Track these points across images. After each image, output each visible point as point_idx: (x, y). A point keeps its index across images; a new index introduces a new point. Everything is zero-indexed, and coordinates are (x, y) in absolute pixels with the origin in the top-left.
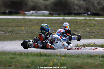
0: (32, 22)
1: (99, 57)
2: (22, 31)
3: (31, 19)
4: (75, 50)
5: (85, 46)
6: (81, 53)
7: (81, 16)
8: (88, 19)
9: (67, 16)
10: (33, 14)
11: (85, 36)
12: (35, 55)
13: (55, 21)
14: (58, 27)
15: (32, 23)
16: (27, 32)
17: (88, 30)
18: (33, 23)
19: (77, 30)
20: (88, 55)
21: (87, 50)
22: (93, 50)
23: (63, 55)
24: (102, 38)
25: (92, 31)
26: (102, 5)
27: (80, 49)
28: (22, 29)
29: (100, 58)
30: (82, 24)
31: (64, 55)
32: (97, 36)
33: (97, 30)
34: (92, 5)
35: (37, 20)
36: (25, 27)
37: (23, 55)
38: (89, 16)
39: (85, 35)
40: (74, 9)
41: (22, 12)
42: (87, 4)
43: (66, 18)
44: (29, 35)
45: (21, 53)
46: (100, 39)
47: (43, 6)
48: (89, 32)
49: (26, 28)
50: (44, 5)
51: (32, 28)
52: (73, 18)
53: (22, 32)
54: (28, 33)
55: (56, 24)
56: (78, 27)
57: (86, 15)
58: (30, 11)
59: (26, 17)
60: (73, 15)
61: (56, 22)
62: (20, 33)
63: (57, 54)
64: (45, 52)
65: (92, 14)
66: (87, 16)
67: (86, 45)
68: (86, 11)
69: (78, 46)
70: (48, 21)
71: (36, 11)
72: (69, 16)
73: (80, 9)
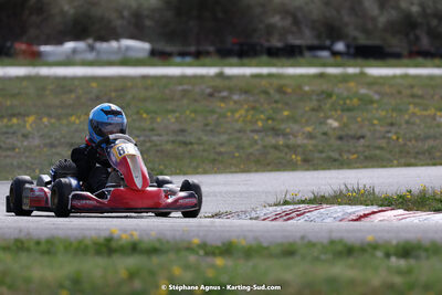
0: (71, 91)
1: (388, 255)
2: (25, 136)
3: (65, 78)
4: (273, 223)
5: (319, 200)
6: (303, 238)
7: (300, 60)
8: (335, 76)
9: (235, 60)
10: (78, 57)
11: (324, 155)
12: (86, 247)
13: (180, 88)
14: (193, 115)
15: (73, 96)
16: (48, 141)
17: (335, 124)
18: (78, 98)
19: (283, 126)
20: (332, 242)
21: (329, 220)
22: (359, 218)
23: (219, 244)
24: (403, 161)
25: (353, 129)
26: (397, 7)
27: (298, 215)
28: (24, 126)
29: (393, 259)
30: (304, 97)
31: (224, 244)
32: (378, 152)
33: (378, 128)
35: (94, 85)
36: (41, 119)
37: (28, 250)
38: (339, 59)
39: (321, 152)
40: (270, 30)
41: (23, 47)
42: (326, 4)
43: (230, 71)
44: (58, 154)
45: (22, 242)
46: (392, 166)
47: (122, 17)
48: (340, 138)
49: (45, 120)
50: (126, 13)
51: (73, 118)
52: (265, 71)
53: (25, 143)
54: (52, 146)
55: (185, 101)
56: (286, 113)
57: (325, 54)
58: (60, 42)
59: (44, 71)
60: (265, 58)
61: (185, 93)
62: (19, 144)
63: (190, 243)
64: (132, 235)
65: (352, 50)
66: (332, 60)
67: (323, 197)
68: (325, 37)
69: (286, 203)
70: (146, 89)
71: (90, 41)
72: (246, 61)
73: (294, 29)
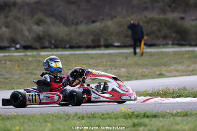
57: (13, 49)
68: (12, 43)
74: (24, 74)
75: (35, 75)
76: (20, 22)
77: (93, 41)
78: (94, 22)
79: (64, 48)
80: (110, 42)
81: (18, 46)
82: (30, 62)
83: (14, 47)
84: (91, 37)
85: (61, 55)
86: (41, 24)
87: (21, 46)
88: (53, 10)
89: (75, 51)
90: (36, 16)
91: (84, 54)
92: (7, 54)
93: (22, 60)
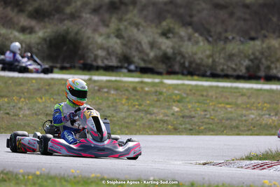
25: (187, 113)
26: (160, 49)
34: (137, 48)
42: (124, 45)
57: (124, 71)
73: (108, 57)
74: (135, 111)
75: (151, 114)
76: (138, 30)
77: (248, 68)
78: (253, 39)
79: (203, 75)
80: (274, 72)
81: (132, 67)
82: (147, 93)
83: (126, 68)
84: (246, 63)
85: (196, 86)
86: (170, 35)
87: (136, 67)
88: (191, 16)
89: (218, 81)
90: (164, 24)
91: (231, 88)
92: (113, 78)
93: (135, 89)
